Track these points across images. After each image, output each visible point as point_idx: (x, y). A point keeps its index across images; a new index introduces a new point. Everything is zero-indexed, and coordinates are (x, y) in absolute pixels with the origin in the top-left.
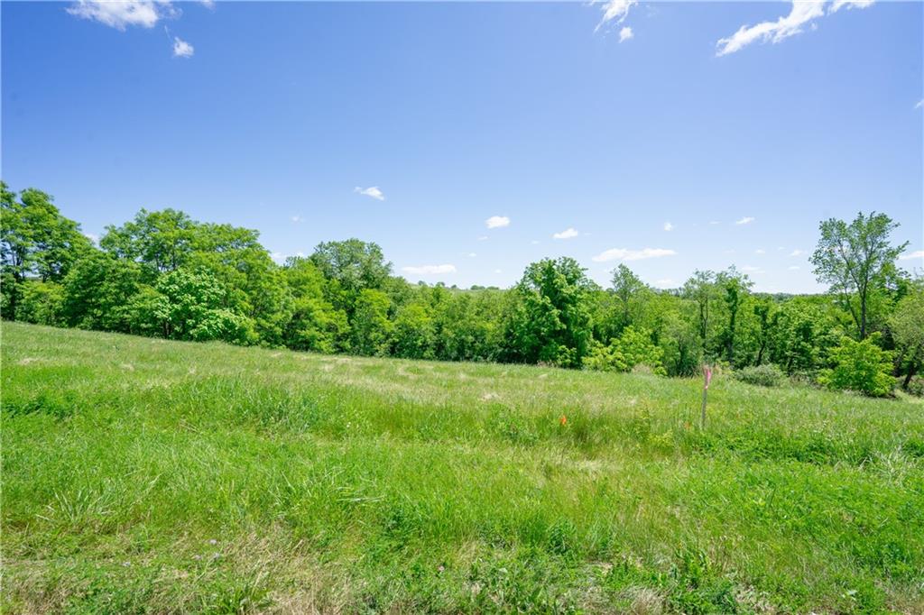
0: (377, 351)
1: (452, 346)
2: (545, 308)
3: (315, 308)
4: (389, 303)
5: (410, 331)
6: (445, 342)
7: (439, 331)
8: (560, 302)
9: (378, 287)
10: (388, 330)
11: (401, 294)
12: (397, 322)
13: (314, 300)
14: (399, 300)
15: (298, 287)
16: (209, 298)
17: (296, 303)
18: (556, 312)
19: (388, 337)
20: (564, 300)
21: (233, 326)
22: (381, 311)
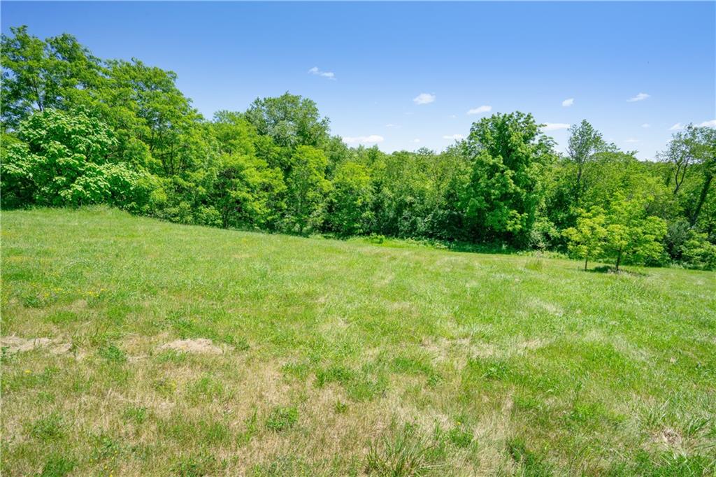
0: (315, 210)
1: (390, 206)
2: (495, 168)
3: (246, 165)
4: (327, 162)
5: (350, 191)
6: (382, 202)
7: (379, 191)
8: (515, 162)
9: (314, 144)
10: (326, 190)
11: (338, 153)
12: (336, 180)
13: (245, 157)
14: (335, 159)
15: (227, 141)
16: (89, 147)
17: (225, 160)
18: (509, 173)
19: (326, 195)
20: (518, 159)
21: (126, 185)
22: (318, 169)
